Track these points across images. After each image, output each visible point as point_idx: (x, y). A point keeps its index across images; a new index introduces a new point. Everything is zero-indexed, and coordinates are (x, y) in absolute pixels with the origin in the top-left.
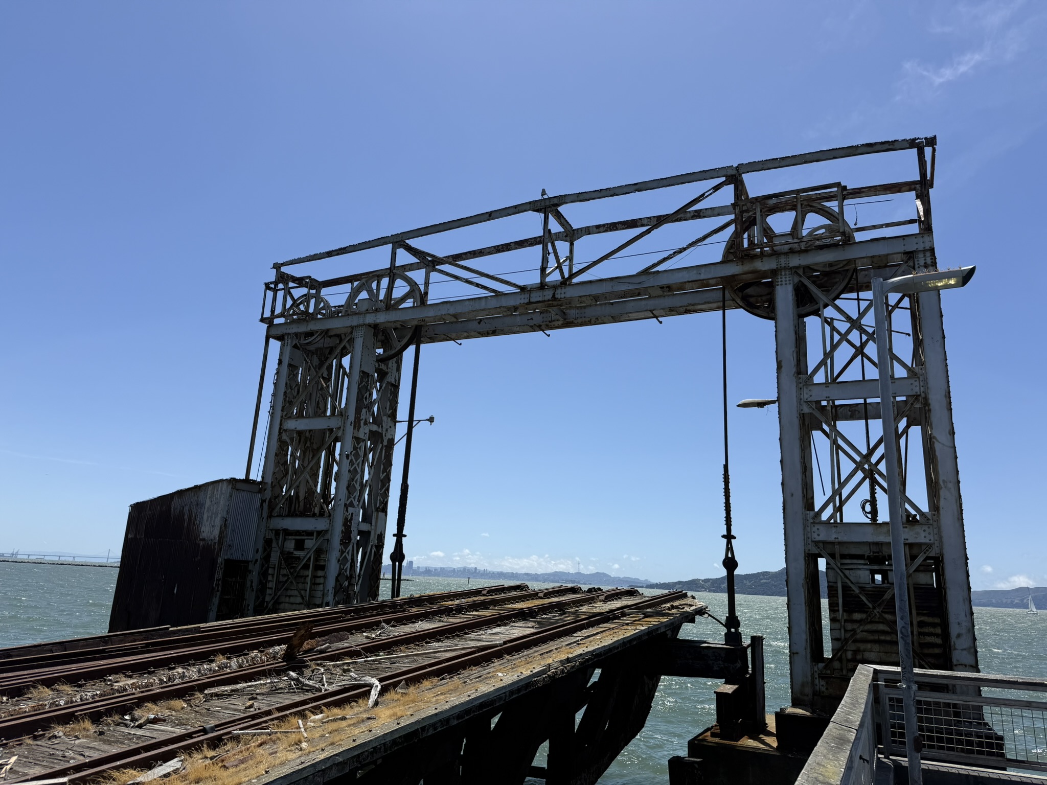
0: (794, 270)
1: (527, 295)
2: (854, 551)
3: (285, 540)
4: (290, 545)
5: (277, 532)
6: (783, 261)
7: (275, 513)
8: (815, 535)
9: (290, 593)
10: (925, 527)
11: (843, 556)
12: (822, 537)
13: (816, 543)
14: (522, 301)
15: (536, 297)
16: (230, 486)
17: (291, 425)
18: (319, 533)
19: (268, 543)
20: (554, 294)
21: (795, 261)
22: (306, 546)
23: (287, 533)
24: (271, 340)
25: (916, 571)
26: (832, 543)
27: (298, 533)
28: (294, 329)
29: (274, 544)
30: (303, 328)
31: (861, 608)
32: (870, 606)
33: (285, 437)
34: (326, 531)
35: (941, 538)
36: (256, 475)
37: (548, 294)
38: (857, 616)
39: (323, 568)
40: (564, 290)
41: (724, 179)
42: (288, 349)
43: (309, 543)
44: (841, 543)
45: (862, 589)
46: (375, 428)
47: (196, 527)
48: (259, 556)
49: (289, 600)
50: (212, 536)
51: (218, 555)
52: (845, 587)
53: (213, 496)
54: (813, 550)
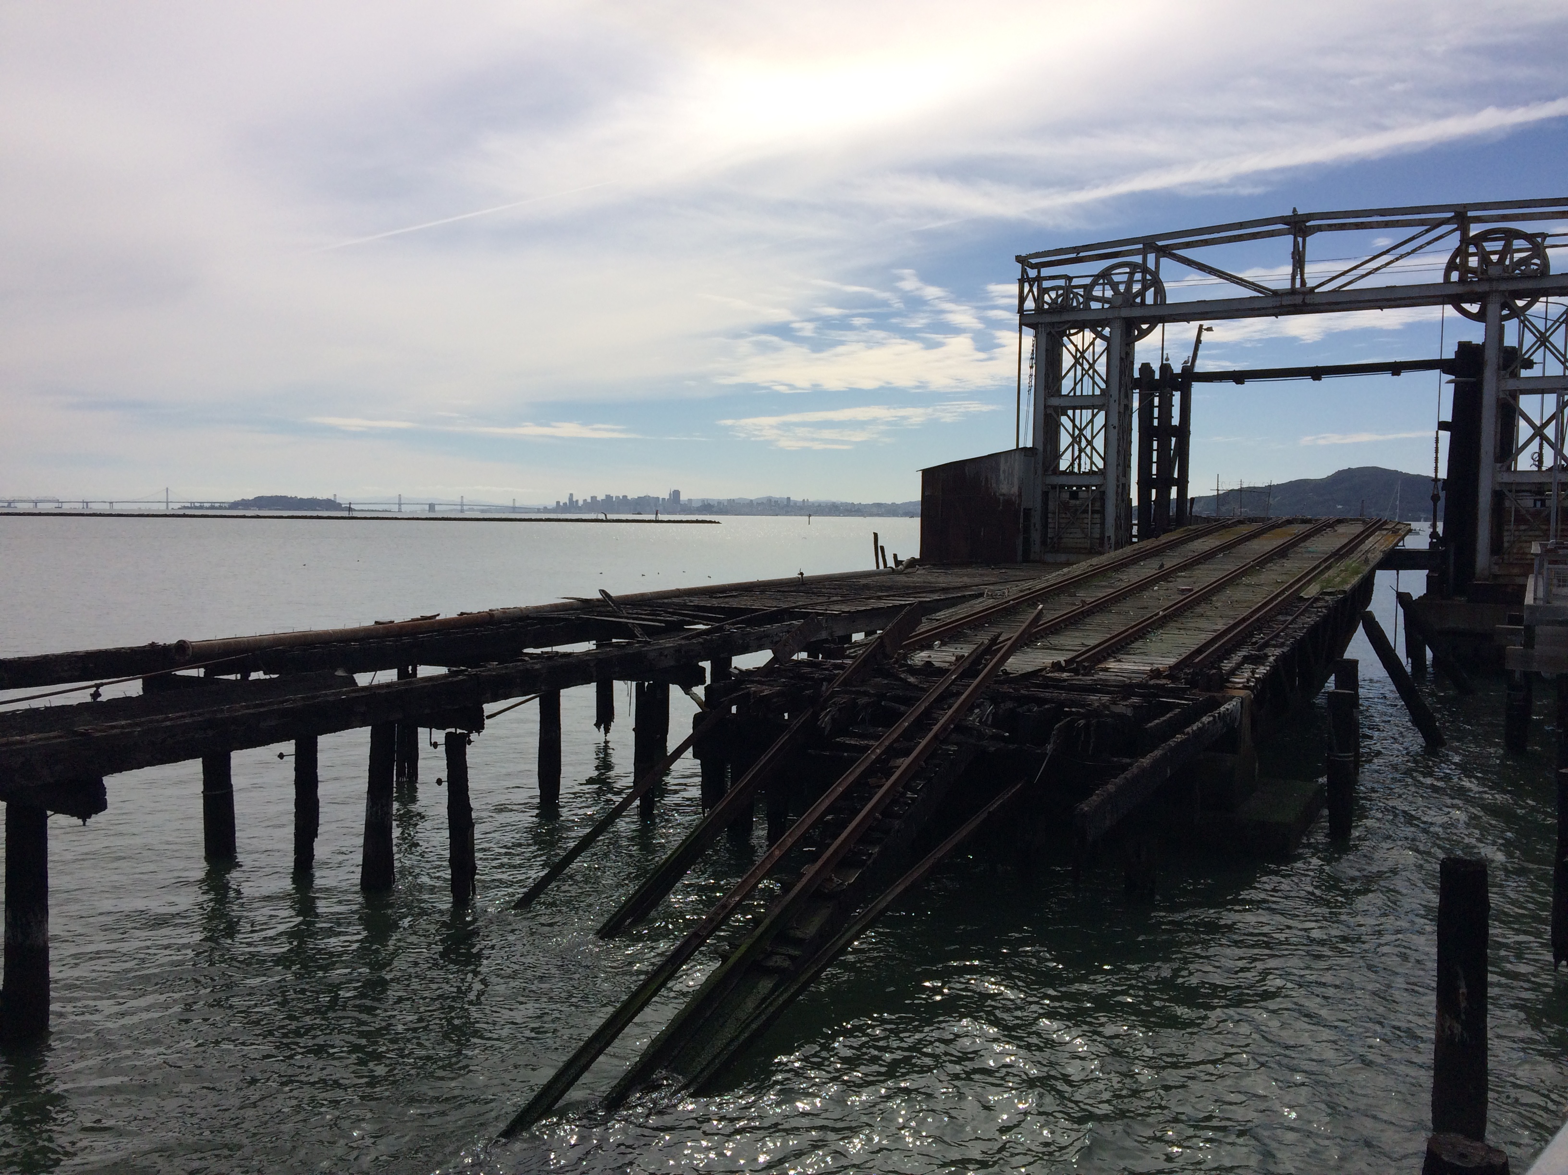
0: (1503, 293)
1: (1278, 299)
2: (1524, 488)
3: (1060, 492)
4: (1066, 496)
5: (1054, 487)
6: (1495, 286)
7: (1050, 472)
8: (1500, 479)
9: (1069, 530)
11: (1517, 491)
12: (1505, 480)
13: (1500, 484)
14: (1273, 304)
15: (1286, 301)
16: (1023, 453)
17: (1054, 401)
19: (1045, 494)
20: (1302, 299)
21: (1504, 287)
23: (1062, 487)
24: (1025, 328)
26: (1511, 483)
28: (1048, 319)
29: (1051, 496)
30: (1055, 318)
31: (1526, 522)
32: (1532, 520)
33: (1049, 412)
36: (1027, 443)
38: (1523, 527)
40: (1311, 297)
41: (1452, 214)
42: (1042, 338)
43: (1083, 494)
44: (1518, 484)
45: (1527, 511)
47: (994, 485)
48: (1038, 505)
49: (1072, 536)
50: (1012, 492)
51: (1019, 505)
52: (1517, 511)
53: (1006, 462)
54: (1498, 488)
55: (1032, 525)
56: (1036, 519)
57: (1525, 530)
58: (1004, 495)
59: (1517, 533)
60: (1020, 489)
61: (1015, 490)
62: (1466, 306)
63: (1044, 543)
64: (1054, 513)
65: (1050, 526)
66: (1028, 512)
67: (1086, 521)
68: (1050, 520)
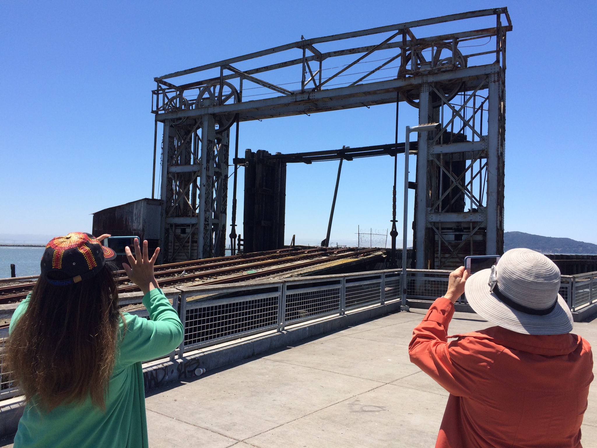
0: (430, 84)
1: (294, 97)
2: (449, 226)
3: (176, 229)
4: (179, 231)
5: (171, 225)
6: (425, 79)
7: (169, 215)
8: (430, 219)
9: (180, 254)
10: (480, 214)
11: (443, 229)
12: (434, 220)
13: (431, 223)
14: (292, 100)
15: (299, 98)
16: (146, 203)
17: (174, 169)
18: (193, 225)
19: (167, 230)
20: (309, 96)
21: (431, 79)
22: (186, 231)
23: (177, 225)
24: (158, 123)
25: (474, 234)
26: (438, 223)
27: (183, 225)
28: (170, 116)
29: (170, 231)
30: (174, 116)
31: (449, 251)
32: (452, 251)
33: (170, 176)
34: (196, 224)
35: (487, 219)
36: (157, 196)
37: (306, 97)
39: (196, 242)
40: (314, 94)
41: (397, 31)
42: (168, 128)
43: (188, 230)
45: (450, 243)
46: (217, 170)
47: (130, 224)
49: (181, 258)
52: (442, 243)
53: (137, 208)
56: (162, 246)
58: (135, 230)
61: (141, 227)
67: (188, 248)
68: (169, 247)
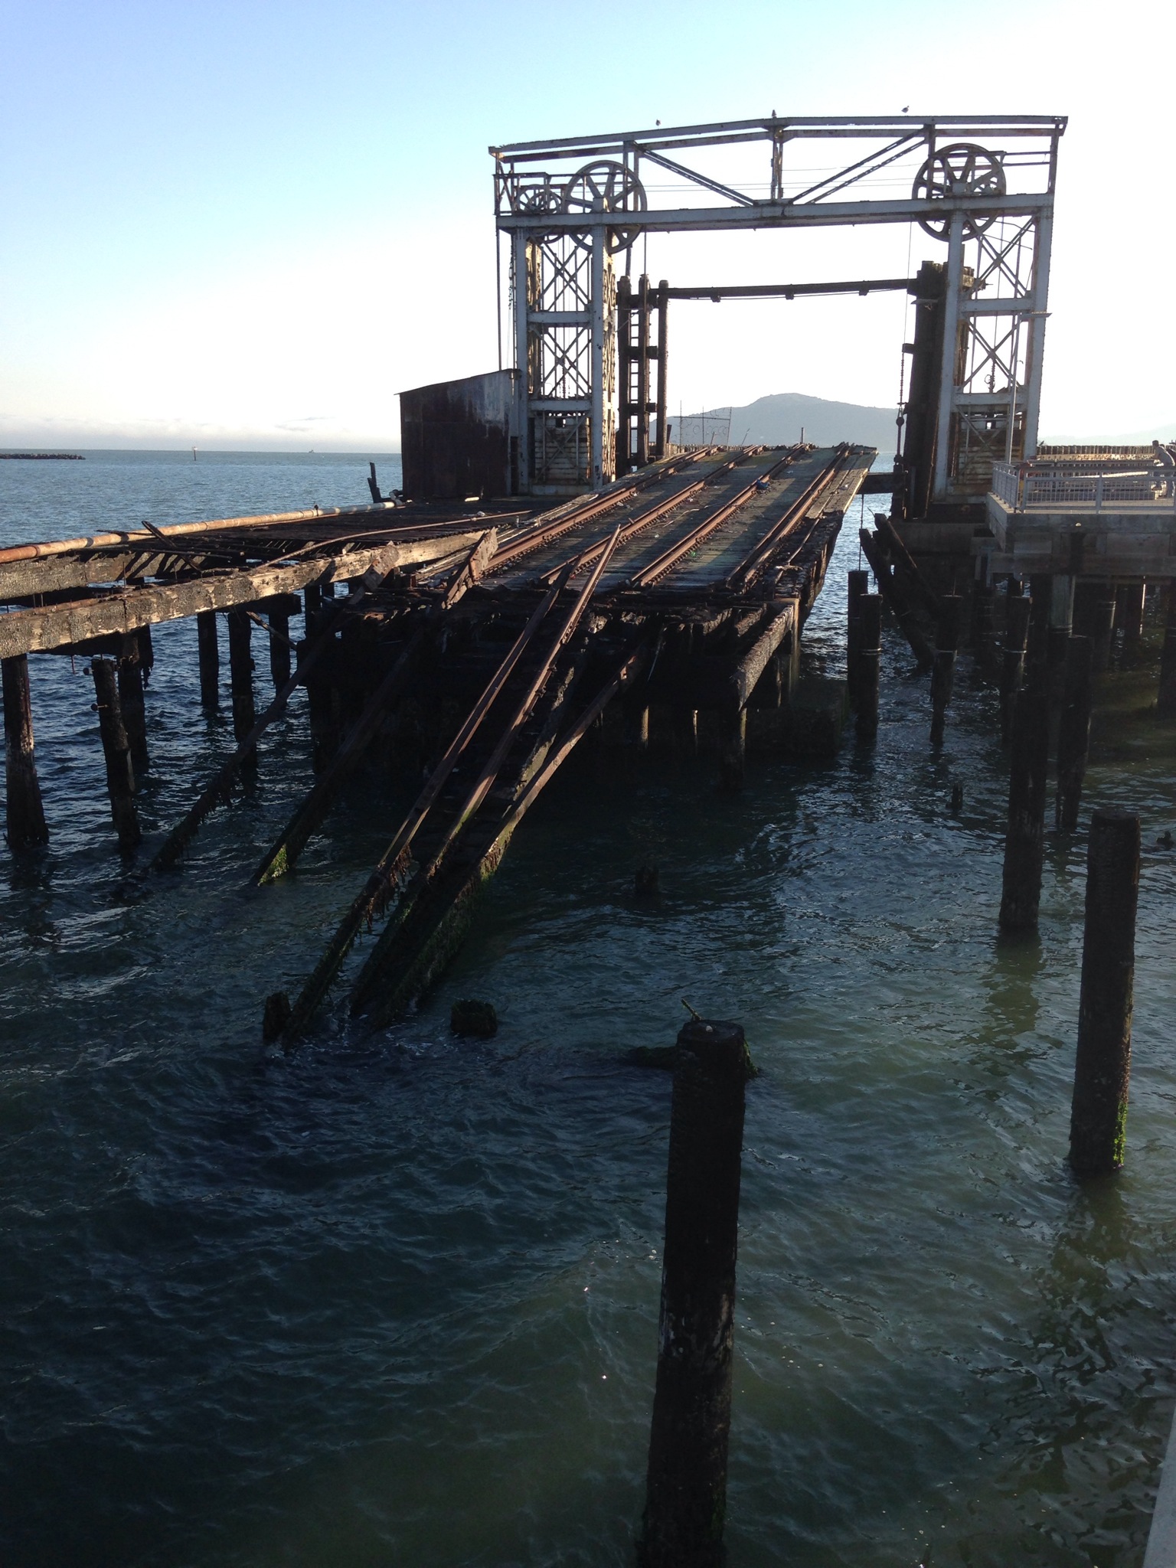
0: (964, 211)
1: (759, 210)
2: (977, 409)
3: (547, 419)
4: (552, 423)
5: (540, 413)
6: (958, 203)
7: (535, 397)
8: (957, 401)
11: (971, 414)
13: (958, 406)
14: (755, 215)
15: (768, 212)
16: (508, 376)
18: (582, 413)
21: (966, 205)
24: (502, 233)
26: (967, 406)
28: (525, 222)
29: (537, 423)
30: (534, 223)
31: (978, 444)
32: (984, 442)
33: (532, 329)
34: (588, 411)
35: (1027, 400)
37: (778, 211)
39: (586, 440)
40: (791, 209)
41: (921, 126)
42: (522, 243)
44: (971, 406)
47: (478, 411)
48: (525, 432)
49: (560, 466)
50: (498, 419)
51: (507, 432)
52: (971, 432)
53: (491, 386)
54: (956, 410)
55: (519, 456)
56: (523, 449)
57: (977, 452)
58: (489, 422)
59: (971, 455)
60: (506, 415)
61: (501, 417)
62: (931, 223)
63: (531, 475)
64: (541, 442)
65: (538, 455)
66: (514, 439)
67: (573, 450)
68: (537, 450)
